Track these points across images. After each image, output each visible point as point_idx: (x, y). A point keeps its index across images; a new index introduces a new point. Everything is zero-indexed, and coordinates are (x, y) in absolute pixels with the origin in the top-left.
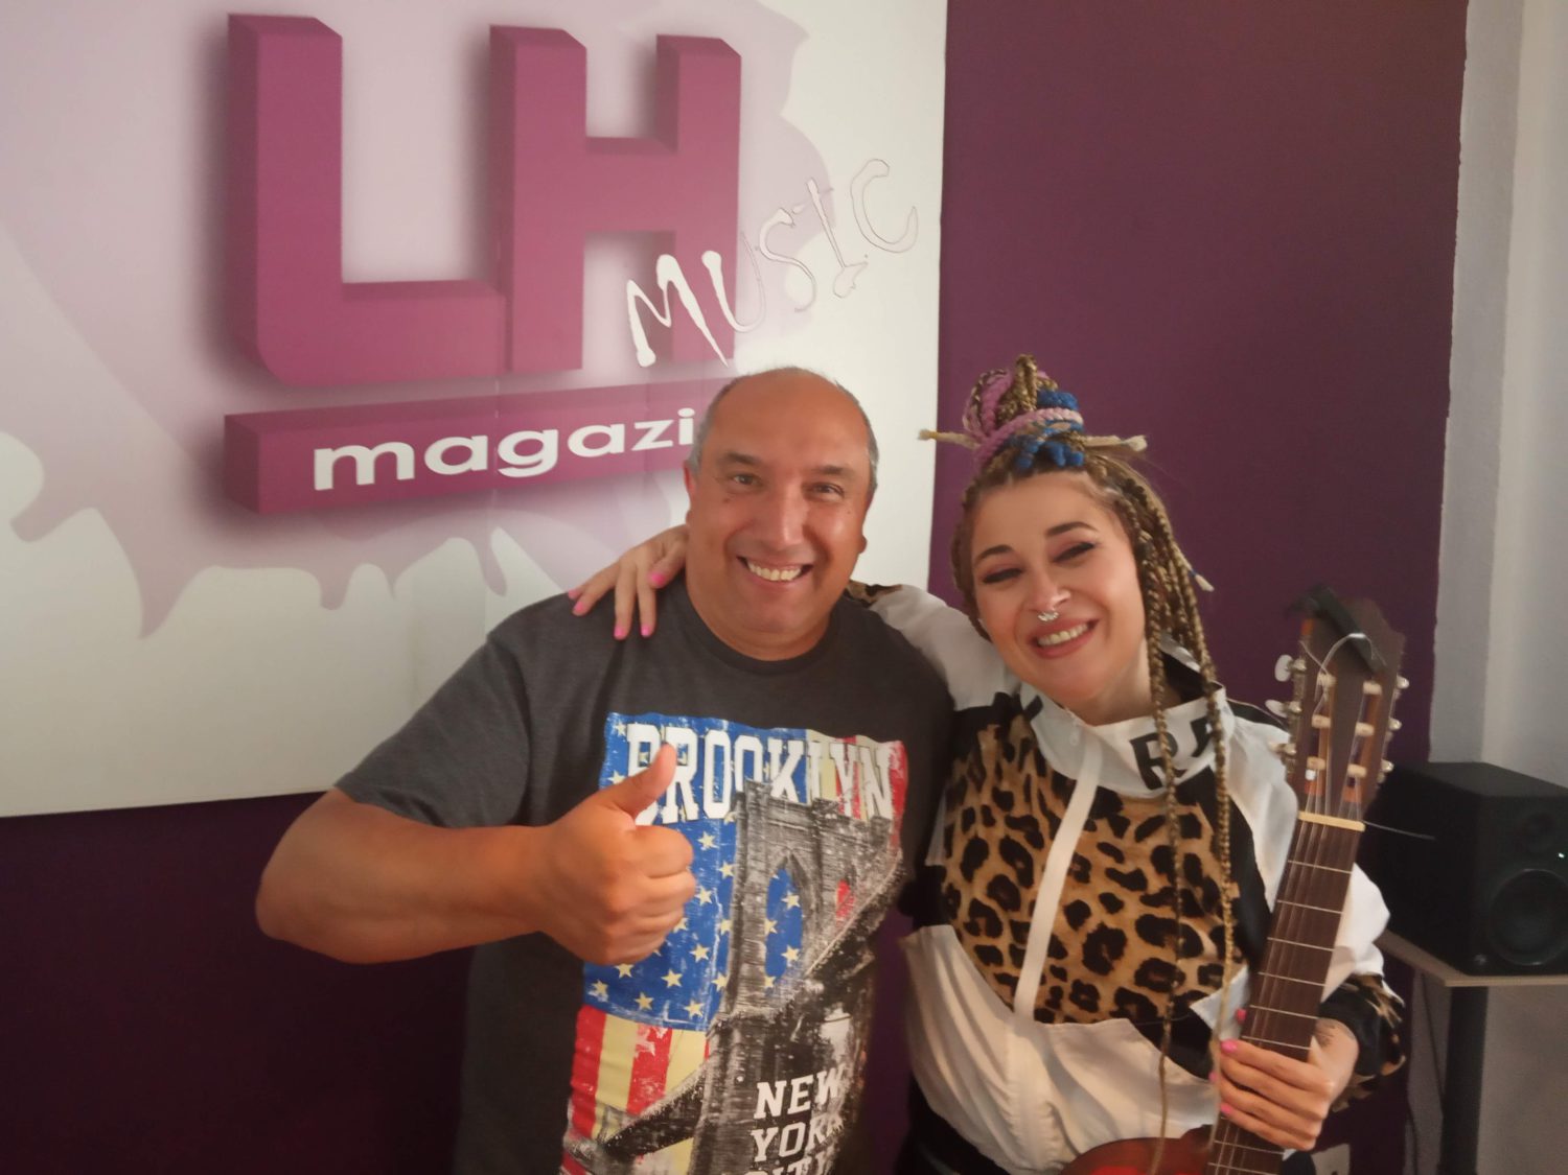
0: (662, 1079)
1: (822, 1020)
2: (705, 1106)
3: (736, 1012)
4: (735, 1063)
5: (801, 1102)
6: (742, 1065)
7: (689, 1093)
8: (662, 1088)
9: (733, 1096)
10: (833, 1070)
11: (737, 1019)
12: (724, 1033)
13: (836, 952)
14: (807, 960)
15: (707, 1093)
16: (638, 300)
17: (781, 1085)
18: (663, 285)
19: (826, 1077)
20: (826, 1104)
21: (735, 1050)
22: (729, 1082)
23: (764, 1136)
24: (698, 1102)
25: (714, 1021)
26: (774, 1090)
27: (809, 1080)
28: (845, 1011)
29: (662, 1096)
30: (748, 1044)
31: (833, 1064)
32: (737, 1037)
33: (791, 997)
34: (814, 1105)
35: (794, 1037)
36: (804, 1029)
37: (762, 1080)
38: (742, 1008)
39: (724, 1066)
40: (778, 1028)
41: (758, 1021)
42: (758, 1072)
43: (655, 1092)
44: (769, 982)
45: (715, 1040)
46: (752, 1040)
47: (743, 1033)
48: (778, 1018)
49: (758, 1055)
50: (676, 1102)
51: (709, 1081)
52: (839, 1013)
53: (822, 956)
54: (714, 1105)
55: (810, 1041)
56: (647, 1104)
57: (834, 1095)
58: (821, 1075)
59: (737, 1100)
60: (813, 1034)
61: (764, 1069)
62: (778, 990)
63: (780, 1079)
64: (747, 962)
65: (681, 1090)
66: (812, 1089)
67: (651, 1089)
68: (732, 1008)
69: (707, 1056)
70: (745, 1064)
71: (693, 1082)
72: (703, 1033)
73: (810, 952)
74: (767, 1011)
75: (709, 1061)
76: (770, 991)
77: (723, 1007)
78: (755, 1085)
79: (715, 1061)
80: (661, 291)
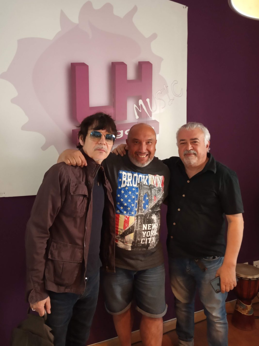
0: (128, 224)
1: (152, 216)
2: (135, 228)
3: (139, 214)
4: (139, 221)
5: (150, 228)
6: (140, 222)
7: (132, 226)
8: (129, 225)
9: (139, 226)
10: (154, 224)
11: (139, 215)
12: (137, 217)
13: (154, 206)
14: (149, 207)
15: (135, 226)
16: (136, 108)
17: (146, 225)
18: (140, 105)
19: (154, 225)
20: (154, 229)
21: (139, 219)
22: (138, 224)
23: (144, 233)
24: (134, 227)
25: (136, 215)
26: (145, 226)
27: (151, 225)
28: (155, 215)
29: (128, 226)
30: (141, 219)
31: (154, 223)
32: (139, 217)
33: (147, 212)
34: (152, 229)
35: (148, 218)
36: (149, 217)
37: (144, 224)
38: (140, 213)
39: (137, 221)
40: (145, 216)
41: (142, 215)
42: (143, 223)
43: (127, 226)
44: (144, 210)
45: (136, 218)
46: (141, 218)
47: (140, 217)
48: (145, 215)
49: (143, 220)
50: (131, 227)
51: (135, 224)
52: (154, 215)
53: (152, 206)
54: (136, 227)
55: (150, 218)
56: (126, 228)
57: (155, 228)
58: (153, 224)
59: (140, 227)
60: (151, 218)
61: (143, 222)
62: (145, 211)
63: (146, 224)
64: (140, 207)
65: (131, 225)
66: (151, 226)
67: (127, 225)
68: (138, 213)
69: (135, 220)
70: (141, 221)
71: (133, 224)
72: (134, 217)
73: (150, 206)
74: (143, 214)
75: (135, 221)
76: (144, 211)
77: (137, 213)
78: (142, 225)
79: (136, 221)
80: (139, 106)
